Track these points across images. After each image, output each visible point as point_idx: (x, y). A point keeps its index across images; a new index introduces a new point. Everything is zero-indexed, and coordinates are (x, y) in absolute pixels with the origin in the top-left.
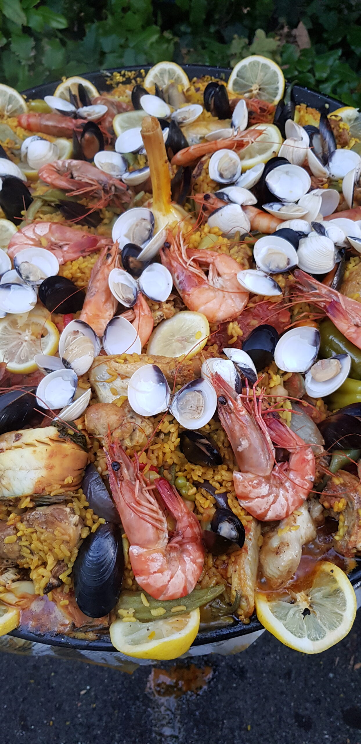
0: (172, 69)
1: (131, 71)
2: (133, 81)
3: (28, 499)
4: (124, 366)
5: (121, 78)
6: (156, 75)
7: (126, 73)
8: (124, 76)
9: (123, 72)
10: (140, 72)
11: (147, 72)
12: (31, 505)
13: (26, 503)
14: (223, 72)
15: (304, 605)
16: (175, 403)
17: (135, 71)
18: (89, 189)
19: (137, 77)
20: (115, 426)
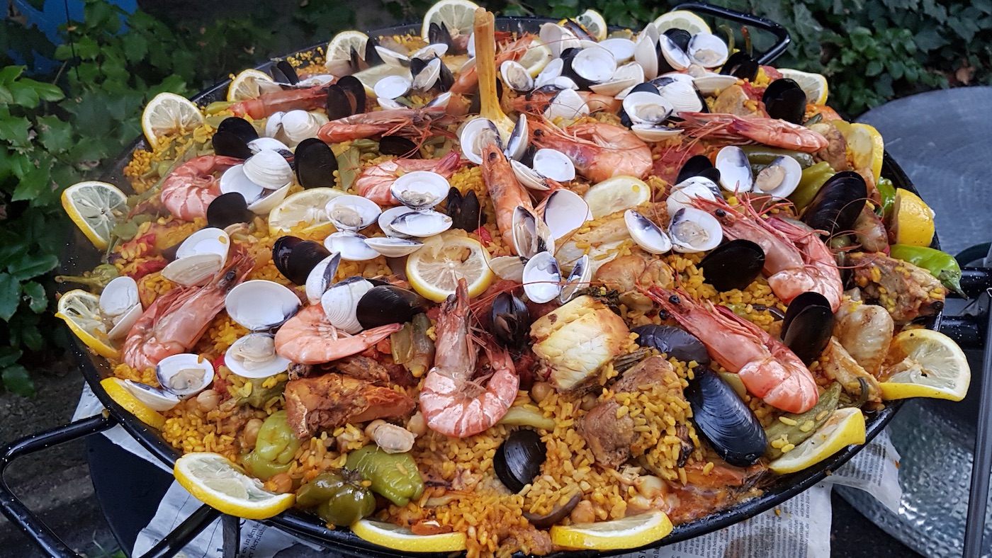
0: (355, 38)
1: (306, 52)
2: (312, 62)
3: (611, 366)
4: (595, 233)
5: (297, 62)
6: (338, 49)
7: (301, 55)
8: (300, 58)
9: (297, 55)
10: (316, 50)
11: (325, 49)
12: (616, 373)
13: (611, 372)
14: (411, 28)
15: (918, 368)
16: (675, 239)
17: (311, 50)
18: (402, 125)
19: (315, 56)
20: (640, 271)
